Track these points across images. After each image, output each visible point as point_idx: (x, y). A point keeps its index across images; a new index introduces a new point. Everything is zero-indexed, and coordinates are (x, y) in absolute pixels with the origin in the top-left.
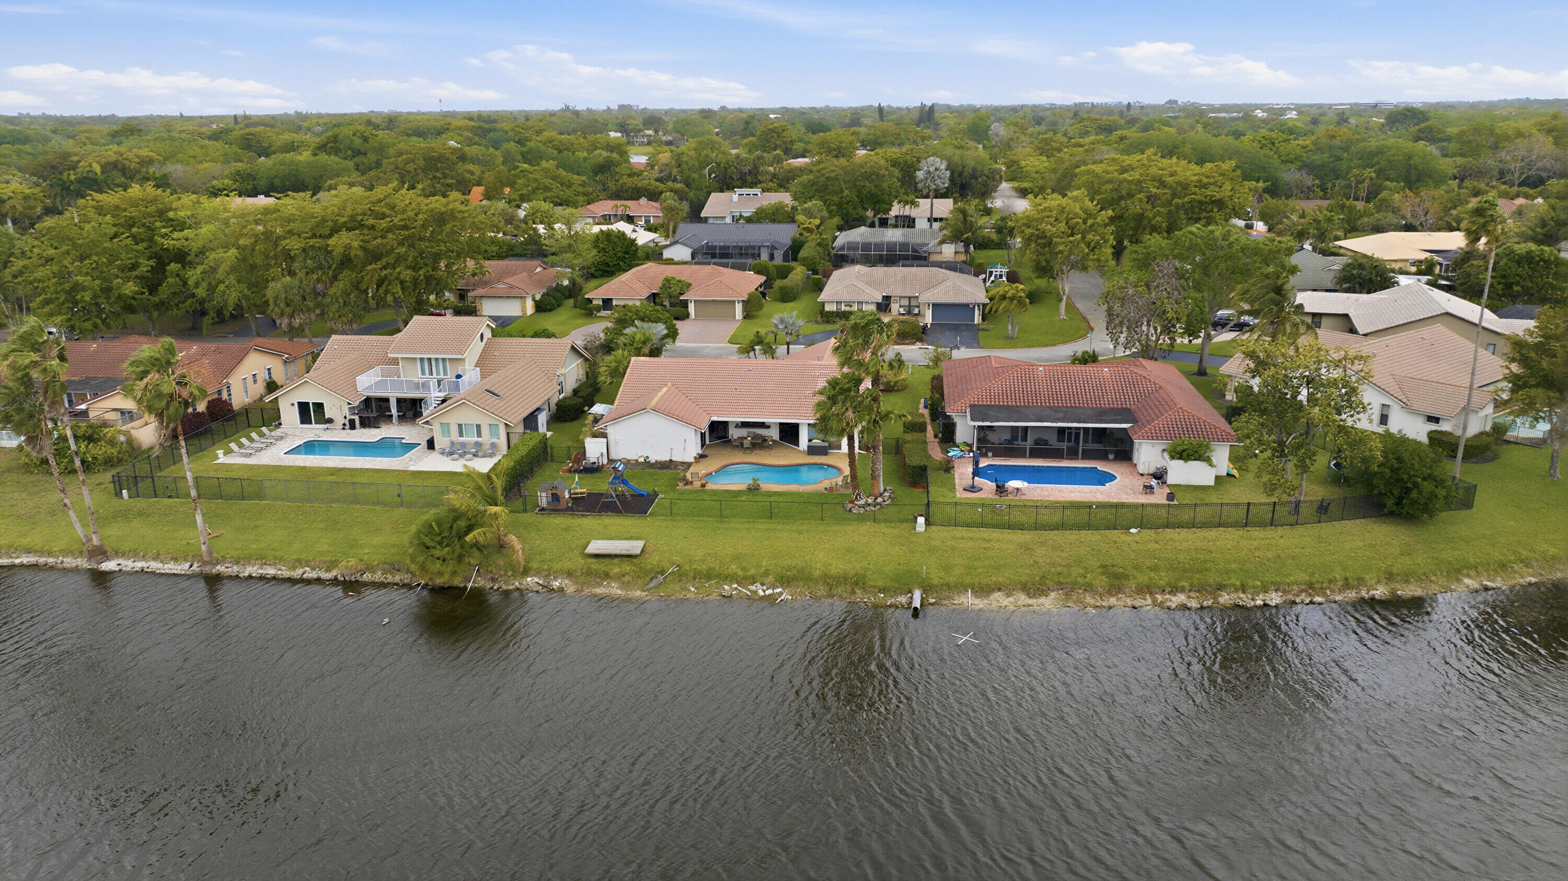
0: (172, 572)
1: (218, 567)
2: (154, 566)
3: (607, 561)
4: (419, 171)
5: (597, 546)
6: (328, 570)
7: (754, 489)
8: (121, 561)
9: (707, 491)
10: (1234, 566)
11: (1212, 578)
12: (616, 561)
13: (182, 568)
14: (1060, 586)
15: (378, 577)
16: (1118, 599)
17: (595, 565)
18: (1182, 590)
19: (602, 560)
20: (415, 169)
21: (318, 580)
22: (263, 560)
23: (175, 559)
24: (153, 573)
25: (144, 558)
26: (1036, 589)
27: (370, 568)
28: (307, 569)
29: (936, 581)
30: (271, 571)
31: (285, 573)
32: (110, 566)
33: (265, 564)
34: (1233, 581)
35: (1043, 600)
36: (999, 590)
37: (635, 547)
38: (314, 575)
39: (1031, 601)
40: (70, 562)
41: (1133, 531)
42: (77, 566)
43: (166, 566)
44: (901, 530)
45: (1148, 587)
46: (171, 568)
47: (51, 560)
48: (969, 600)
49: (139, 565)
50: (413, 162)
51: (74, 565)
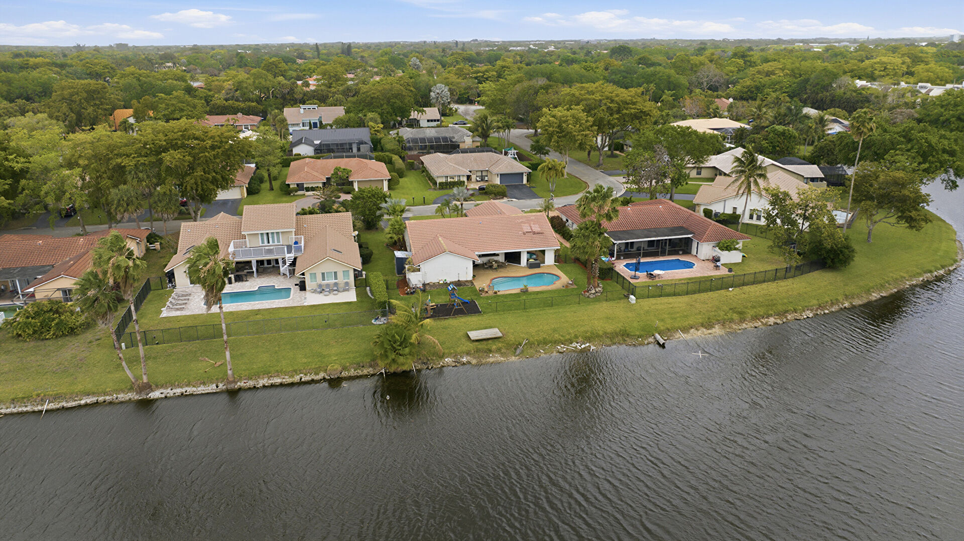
0: (206, 392)
1: (239, 384)
2: (190, 390)
3: (485, 342)
4: (83, 101)
5: (474, 335)
6: (316, 374)
7: (525, 291)
8: (162, 391)
9: (499, 296)
10: (785, 301)
11: (781, 308)
12: (490, 342)
13: (212, 388)
14: (718, 322)
15: (352, 373)
16: (747, 324)
17: (480, 346)
18: (771, 315)
19: (482, 343)
20: (80, 100)
21: (313, 381)
22: (268, 374)
23: (204, 383)
24: (192, 395)
25: (179, 386)
26: (708, 325)
27: (344, 368)
28: (302, 375)
29: (662, 328)
30: (278, 381)
31: (288, 380)
32: (155, 394)
33: (271, 376)
34: (790, 308)
35: (714, 330)
36: (692, 328)
37: (494, 332)
38: (308, 378)
39: (710, 331)
40: (122, 397)
41: (730, 289)
42: (130, 399)
43: (199, 389)
44: (622, 304)
45: (756, 316)
46: (202, 389)
47: (108, 398)
48: (681, 336)
49: (178, 391)
50: (77, 94)
51: (128, 398)
